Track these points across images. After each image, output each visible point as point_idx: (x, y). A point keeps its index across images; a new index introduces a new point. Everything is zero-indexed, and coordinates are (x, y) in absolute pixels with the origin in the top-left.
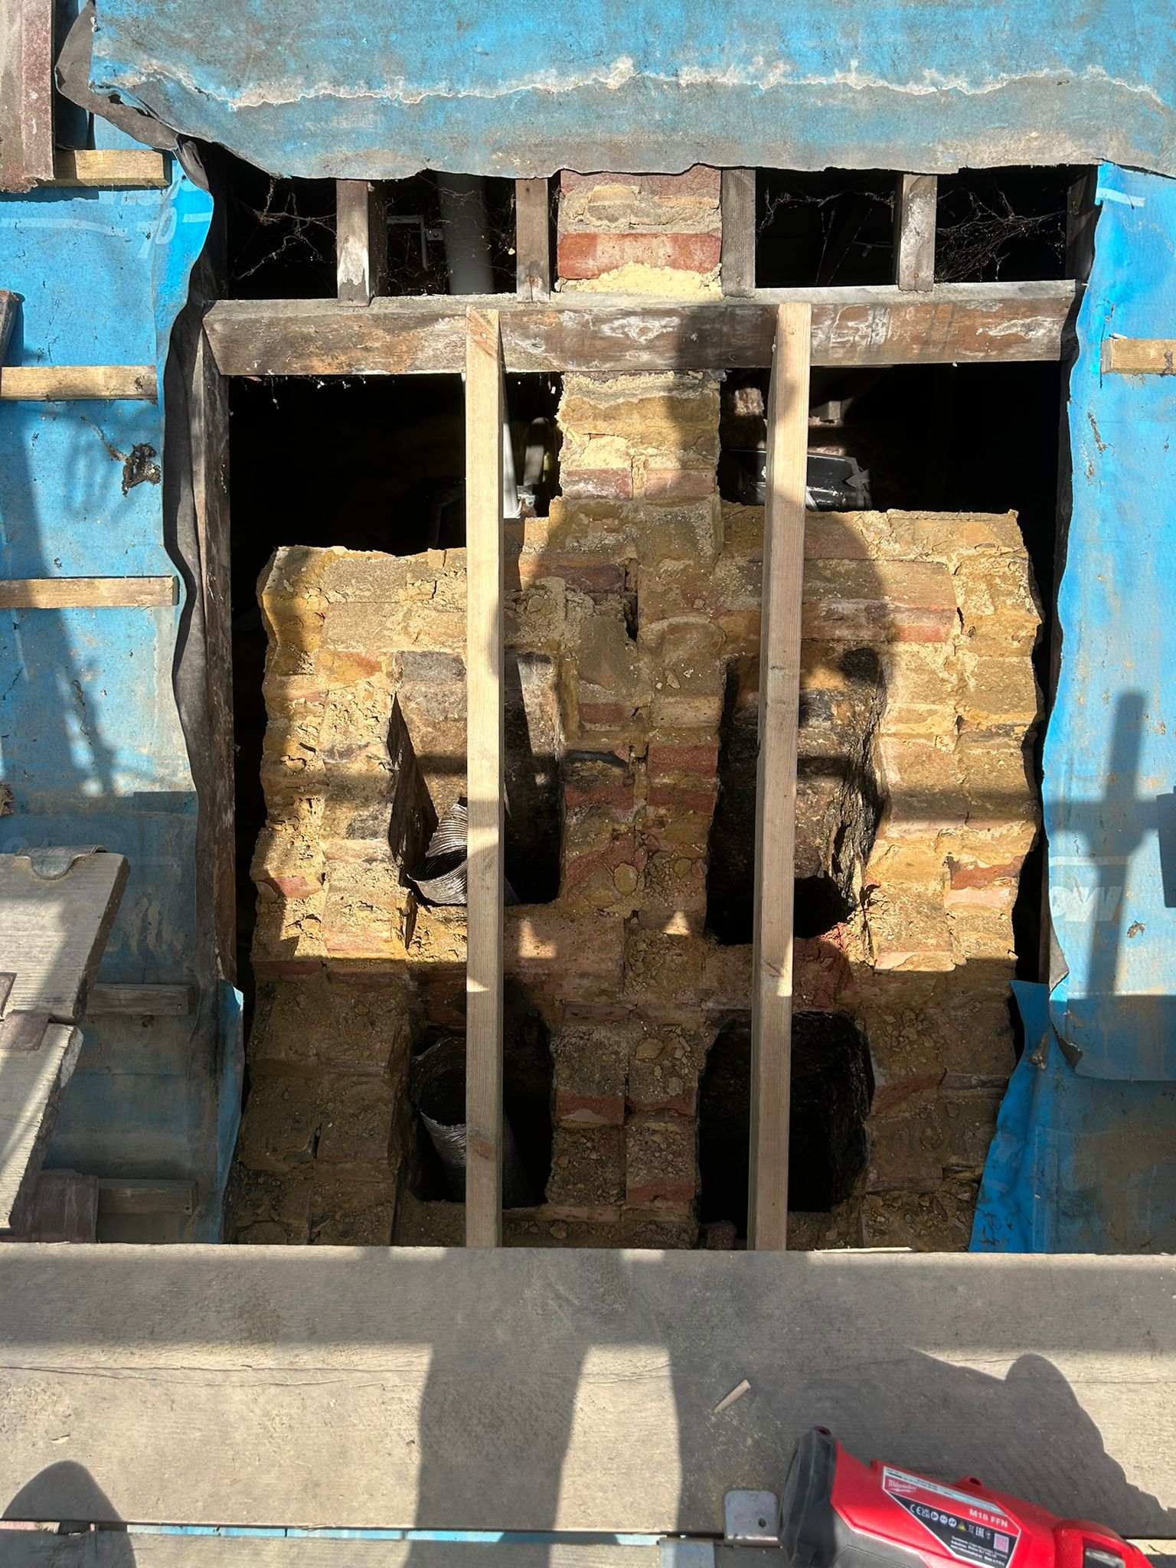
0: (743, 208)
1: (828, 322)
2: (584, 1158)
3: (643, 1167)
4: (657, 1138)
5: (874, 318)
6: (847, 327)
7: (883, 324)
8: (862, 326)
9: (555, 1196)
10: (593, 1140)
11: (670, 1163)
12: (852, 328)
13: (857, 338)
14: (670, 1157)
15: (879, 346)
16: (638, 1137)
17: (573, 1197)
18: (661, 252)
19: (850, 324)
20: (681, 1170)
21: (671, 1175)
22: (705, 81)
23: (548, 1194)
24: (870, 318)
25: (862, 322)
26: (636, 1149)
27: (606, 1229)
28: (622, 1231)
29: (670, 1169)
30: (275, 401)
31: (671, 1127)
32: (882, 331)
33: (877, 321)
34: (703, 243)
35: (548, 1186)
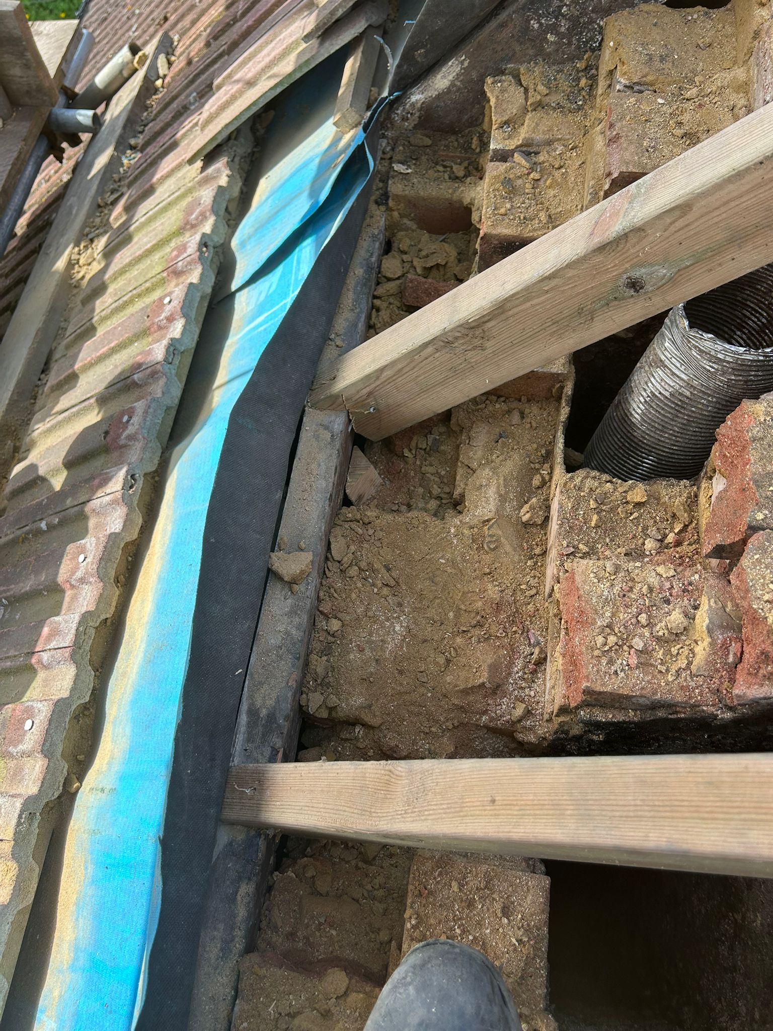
2: (645, 528)
3: (617, 589)
4: (676, 618)
9: (578, 481)
10: (678, 544)
11: (624, 642)
14: (638, 643)
16: (677, 587)
17: (575, 508)
20: (611, 662)
21: (600, 640)
23: (581, 473)
26: (653, 580)
27: (533, 582)
28: (531, 607)
29: (612, 639)
31: (702, 650)
35: (595, 473)
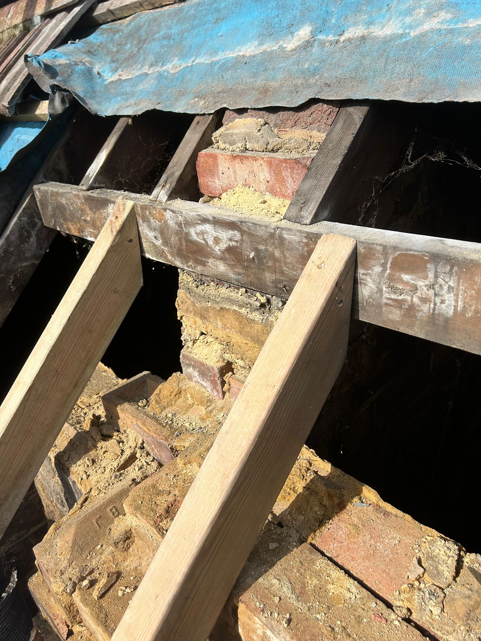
0: (341, 138)
1: (378, 269)
5: (436, 277)
6: (401, 281)
7: (450, 288)
8: (421, 283)
12: (407, 283)
13: (415, 300)
15: (447, 320)
18: (262, 177)
19: (406, 277)
22: (361, 34)
24: (431, 275)
25: (420, 278)
30: (77, 253)
32: (449, 298)
33: (440, 280)
34: (292, 169)
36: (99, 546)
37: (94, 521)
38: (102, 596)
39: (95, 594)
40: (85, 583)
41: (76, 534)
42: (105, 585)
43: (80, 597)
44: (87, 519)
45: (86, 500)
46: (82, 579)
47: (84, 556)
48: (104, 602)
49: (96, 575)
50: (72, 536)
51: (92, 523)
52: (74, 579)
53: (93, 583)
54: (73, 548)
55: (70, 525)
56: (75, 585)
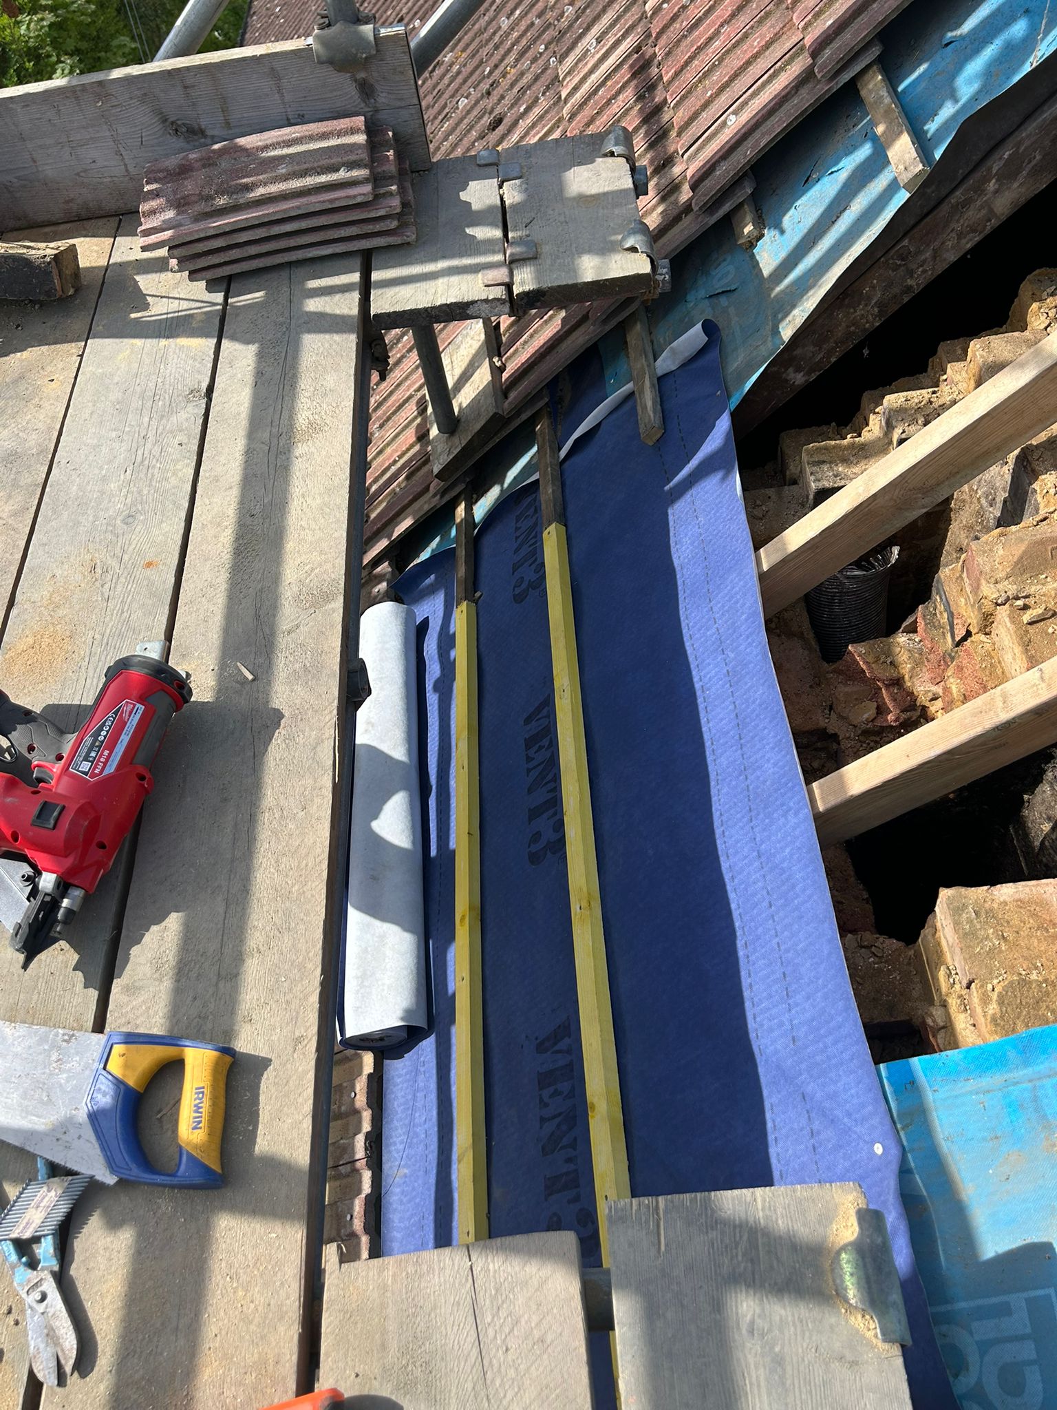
36: (1044, 576)
37: (1050, 548)
38: (1031, 623)
39: (1027, 617)
40: (1020, 603)
41: (1025, 552)
42: (1039, 615)
43: (1008, 612)
44: (1042, 542)
45: (1045, 519)
46: (1017, 598)
47: (1025, 577)
48: (1031, 629)
49: (1031, 601)
50: (1020, 552)
51: (1046, 550)
52: (1009, 593)
53: (1026, 607)
54: (1017, 563)
55: (1022, 540)
56: (1008, 599)
